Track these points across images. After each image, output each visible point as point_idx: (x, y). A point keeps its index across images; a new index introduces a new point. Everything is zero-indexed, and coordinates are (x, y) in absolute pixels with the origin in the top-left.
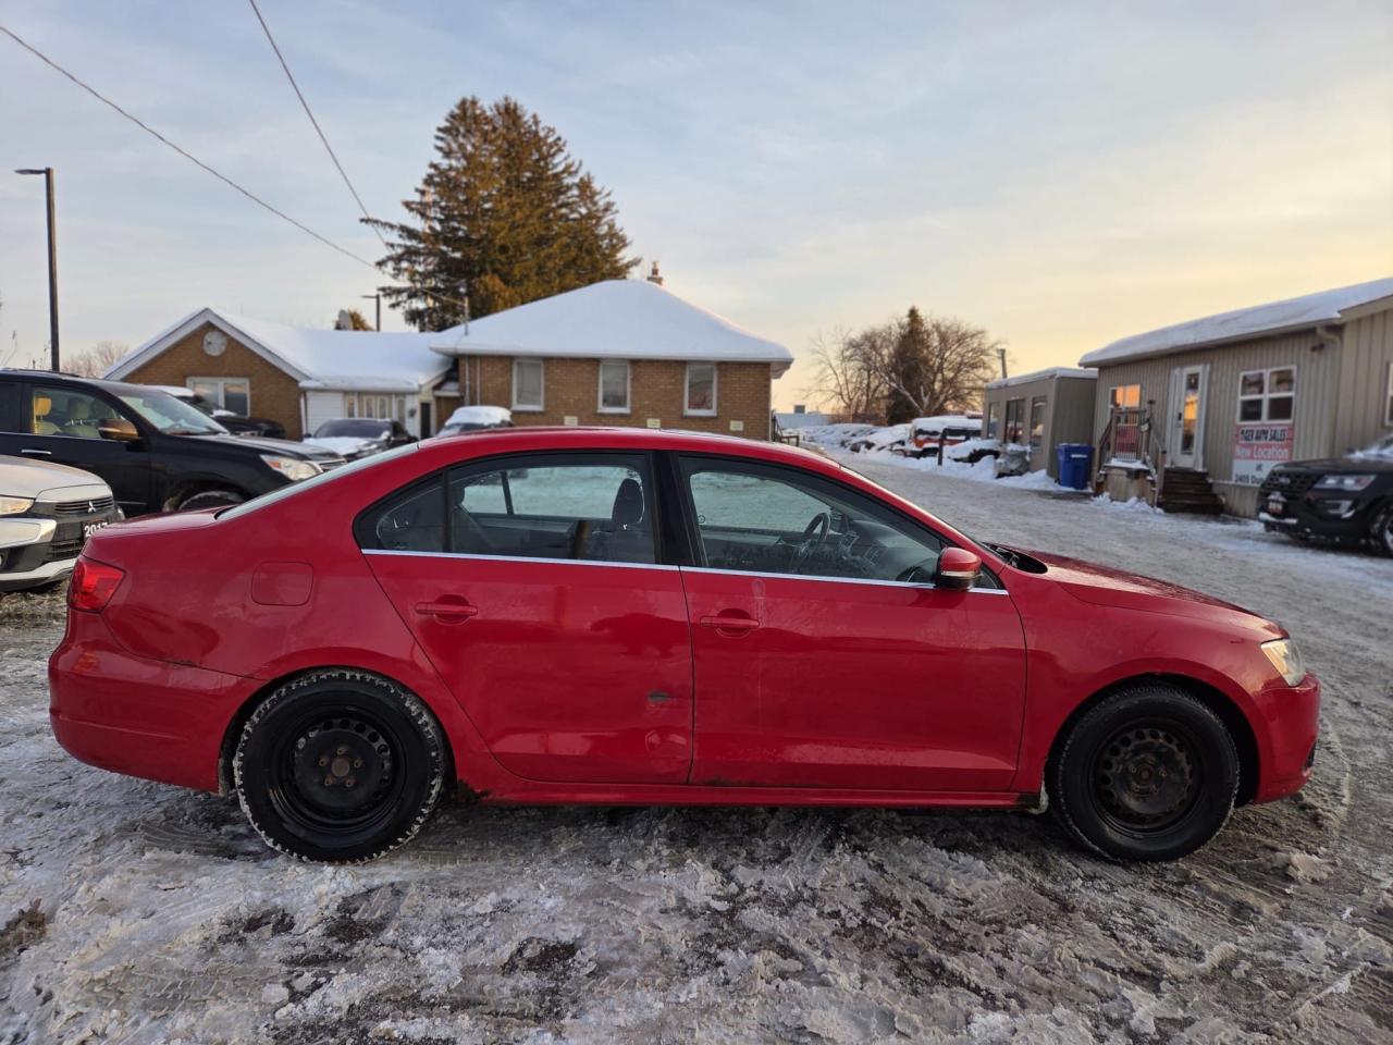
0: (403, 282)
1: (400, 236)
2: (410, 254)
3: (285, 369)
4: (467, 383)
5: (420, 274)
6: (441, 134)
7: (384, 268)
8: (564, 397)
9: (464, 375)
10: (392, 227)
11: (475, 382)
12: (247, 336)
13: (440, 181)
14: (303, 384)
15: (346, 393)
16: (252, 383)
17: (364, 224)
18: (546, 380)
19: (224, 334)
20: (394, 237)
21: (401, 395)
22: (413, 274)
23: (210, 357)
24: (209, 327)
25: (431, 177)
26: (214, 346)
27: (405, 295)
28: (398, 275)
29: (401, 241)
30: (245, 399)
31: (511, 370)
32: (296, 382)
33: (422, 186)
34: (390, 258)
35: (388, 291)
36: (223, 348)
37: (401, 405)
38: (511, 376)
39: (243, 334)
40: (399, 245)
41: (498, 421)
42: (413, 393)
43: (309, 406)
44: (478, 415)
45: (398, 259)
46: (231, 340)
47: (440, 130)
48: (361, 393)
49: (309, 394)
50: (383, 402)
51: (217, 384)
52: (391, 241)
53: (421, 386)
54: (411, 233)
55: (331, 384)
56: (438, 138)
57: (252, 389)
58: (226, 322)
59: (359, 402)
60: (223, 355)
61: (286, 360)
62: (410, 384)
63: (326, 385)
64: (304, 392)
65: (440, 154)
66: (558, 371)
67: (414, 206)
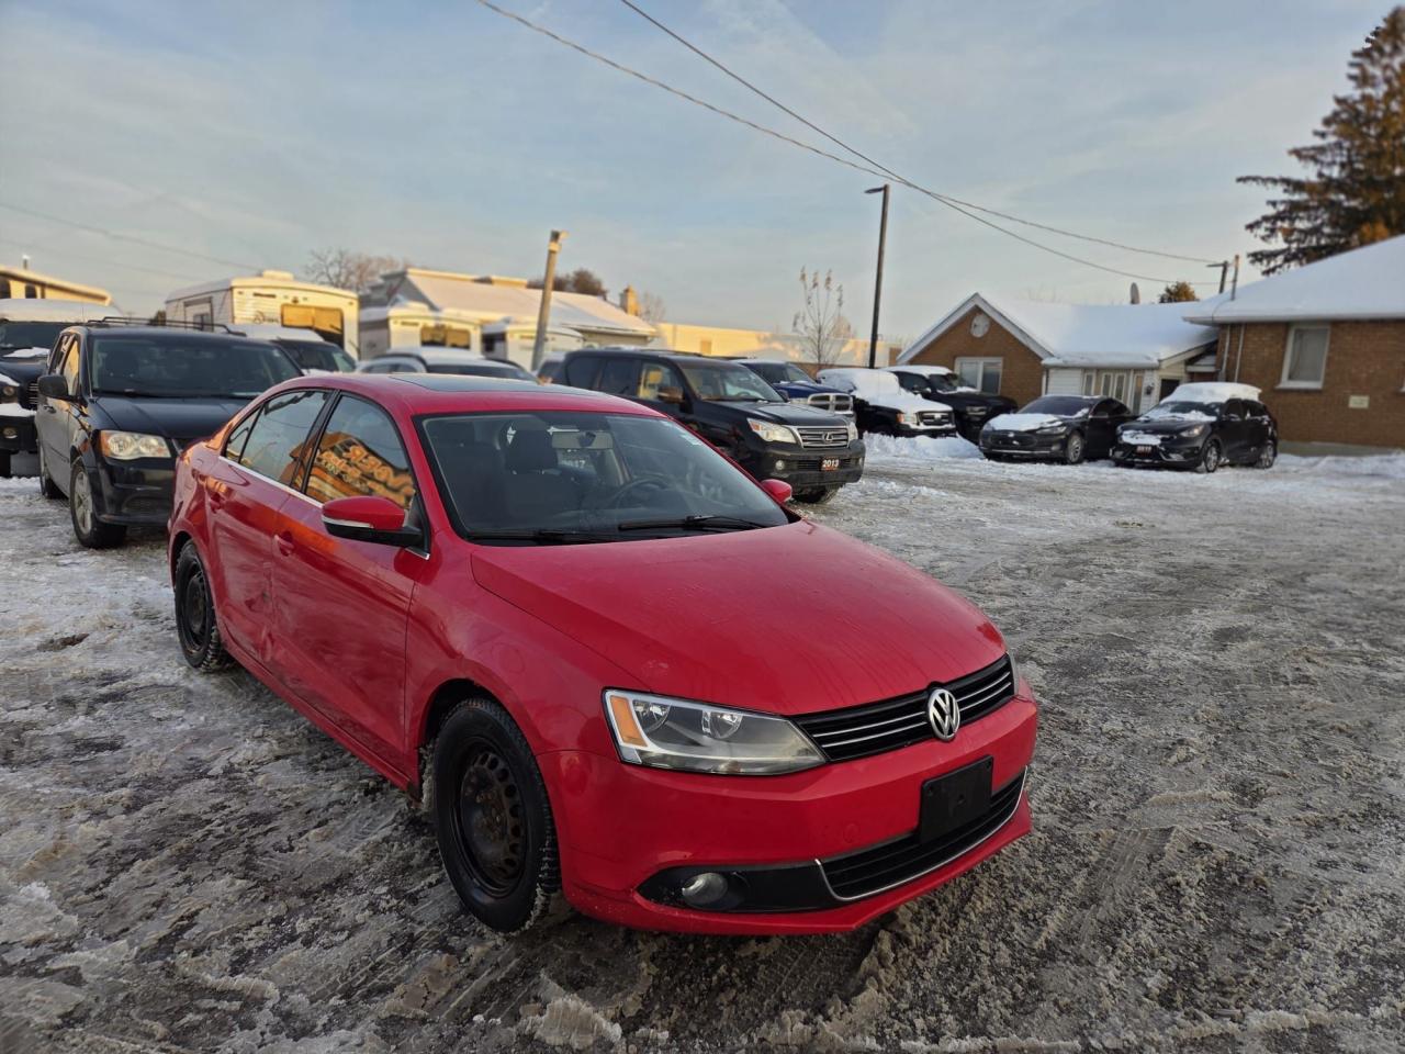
0: (1278, 243)
1: (1285, 191)
2: (1293, 209)
3: (1033, 348)
4: (1226, 356)
5: (1301, 231)
6: (1358, 60)
7: (1255, 230)
8: (1353, 371)
9: (1224, 347)
10: (1274, 181)
11: (1236, 355)
12: (1004, 317)
13: (1348, 119)
14: (1047, 361)
15: (1085, 369)
16: (1005, 362)
17: (1241, 184)
18: (1331, 350)
19: (989, 317)
20: (1278, 193)
21: (1139, 370)
22: (1288, 234)
23: (974, 339)
24: (977, 311)
25: (1336, 114)
26: (980, 329)
27: (1280, 259)
28: (1269, 236)
29: (1286, 197)
30: (998, 376)
31: (1285, 339)
32: (1041, 359)
33: (1321, 128)
34: (1266, 219)
35: (1259, 257)
36: (986, 330)
37: (1140, 380)
38: (1284, 347)
39: (1001, 315)
40: (1283, 202)
41: (1223, 400)
42: (1153, 369)
43: (1051, 383)
44: (1199, 392)
45: (1279, 217)
46: (993, 323)
47: (1356, 54)
48: (1099, 370)
49: (1051, 371)
50: (1120, 380)
51: (977, 363)
52: (1273, 198)
53: (1160, 361)
54: (1298, 186)
55: (1071, 360)
56: (1352, 65)
57: (1004, 367)
58: (989, 305)
59: (1097, 379)
60: (985, 336)
61: (1034, 338)
62: (1149, 358)
63: (1065, 362)
64: (1047, 369)
65: (1352, 84)
66: (1349, 338)
67: (1304, 153)
